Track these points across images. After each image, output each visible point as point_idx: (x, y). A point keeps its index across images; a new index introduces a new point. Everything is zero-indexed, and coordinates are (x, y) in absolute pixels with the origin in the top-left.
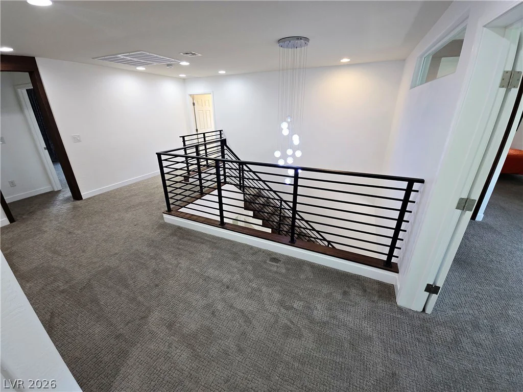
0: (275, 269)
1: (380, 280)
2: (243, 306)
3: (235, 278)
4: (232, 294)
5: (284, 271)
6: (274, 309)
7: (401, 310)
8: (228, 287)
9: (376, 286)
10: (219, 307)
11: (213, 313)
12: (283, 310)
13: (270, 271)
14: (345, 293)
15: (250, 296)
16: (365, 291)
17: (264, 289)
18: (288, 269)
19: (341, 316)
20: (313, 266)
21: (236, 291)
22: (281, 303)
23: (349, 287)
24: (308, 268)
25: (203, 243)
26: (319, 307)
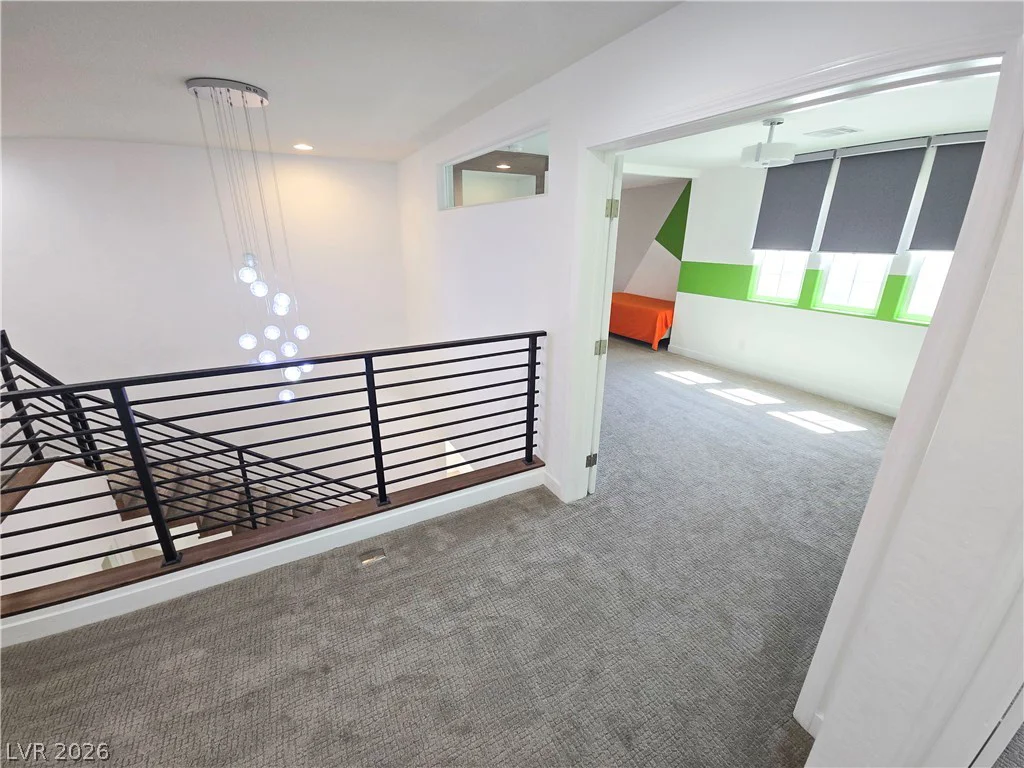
0: (386, 568)
1: (529, 487)
2: (393, 669)
3: (324, 643)
4: (351, 671)
5: (405, 560)
6: (448, 625)
7: (575, 506)
8: (326, 670)
9: (532, 497)
10: (348, 717)
11: (346, 738)
12: (464, 615)
13: (381, 577)
14: (511, 529)
15: (390, 642)
16: (527, 510)
17: (401, 612)
18: (407, 554)
19: (534, 558)
20: (441, 523)
21: (352, 659)
22: (452, 608)
23: (507, 519)
24: (437, 530)
25: (133, 644)
26: (500, 569)
